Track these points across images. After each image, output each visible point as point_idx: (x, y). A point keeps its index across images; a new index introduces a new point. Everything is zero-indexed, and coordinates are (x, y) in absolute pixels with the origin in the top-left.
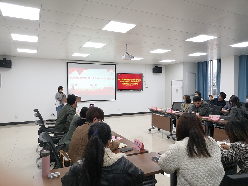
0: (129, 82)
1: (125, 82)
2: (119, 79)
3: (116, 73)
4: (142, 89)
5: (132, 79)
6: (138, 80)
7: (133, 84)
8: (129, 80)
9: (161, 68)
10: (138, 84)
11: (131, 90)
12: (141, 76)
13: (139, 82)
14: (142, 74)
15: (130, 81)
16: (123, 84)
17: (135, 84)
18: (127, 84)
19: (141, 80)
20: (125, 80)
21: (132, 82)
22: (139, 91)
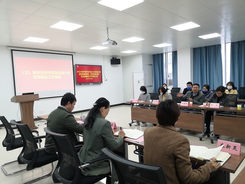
0: (88, 74)
1: (85, 74)
2: (78, 72)
3: (74, 64)
4: (102, 82)
5: (91, 72)
6: (97, 72)
7: (93, 76)
8: (88, 72)
9: (119, 60)
10: (97, 76)
11: (91, 84)
12: (99, 68)
13: (99, 74)
14: (101, 66)
15: (90, 74)
16: (82, 77)
17: (94, 76)
18: (87, 76)
19: (100, 72)
20: (84, 73)
21: (91, 74)
22: (99, 84)
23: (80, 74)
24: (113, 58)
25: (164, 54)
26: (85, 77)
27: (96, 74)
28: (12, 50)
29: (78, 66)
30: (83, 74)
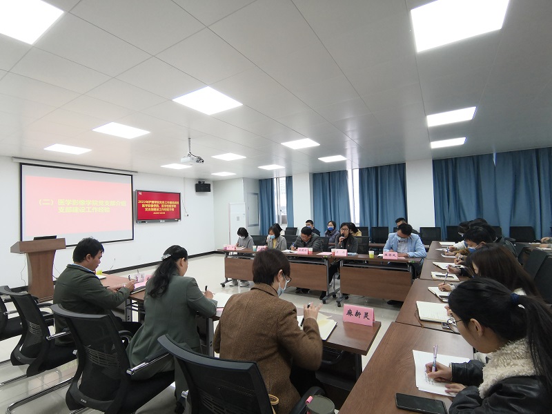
0: (158, 206)
1: (152, 206)
2: (140, 202)
3: (134, 190)
4: (180, 219)
5: (163, 202)
6: (173, 203)
7: (165, 209)
8: (158, 202)
9: (209, 185)
10: (173, 210)
11: (161, 221)
12: (177, 197)
13: (175, 206)
14: (180, 194)
15: (160, 205)
16: (146, 209)
17: (168, 210)
18: (155, 209)
19: (178, 203)
20: (151, 204)
21: (162, 206)
22: (176, 221)
23: (143, 206)
24: (200, 182)
25: (275, 179)
26: (152, 210)
27: (170, 206)
28: (21, 164)
29: (140, 193)
30: (149, 206)
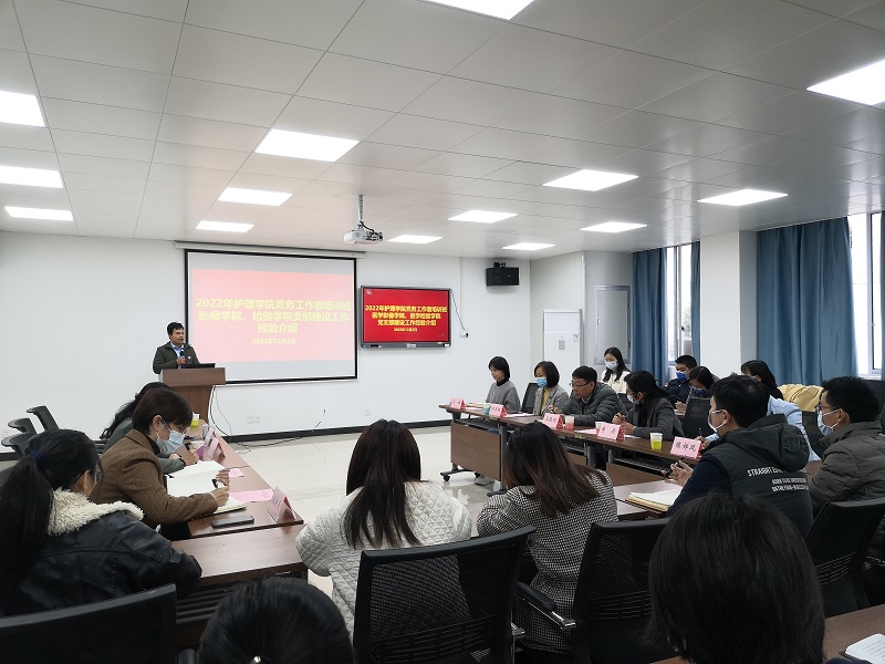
0: (402, 316)
1: (391, 316)
2: (368, 308)
3: (359, 286)
4: (449, 341)
5: (414, 308)
6: (435, 309)
7: (418, 323)
8: (403, 308)
9: (515, 271)
10: (434, 323)
11: (409, 345)
13: (438, 316)
14: (448, 291)
15: (407, 314)
16: (380, 322)
17: (423, 323)
18: (397, 323)
19: (445, 309)
20: (389, 311)
21: (412, 316)
22: (440, 346)
23: (374, 315)
24: (497, 265)
26: (392, 323)
27: (428, 315)
28: (186, 251)
29: (369, 293)
30: (385, 315)
